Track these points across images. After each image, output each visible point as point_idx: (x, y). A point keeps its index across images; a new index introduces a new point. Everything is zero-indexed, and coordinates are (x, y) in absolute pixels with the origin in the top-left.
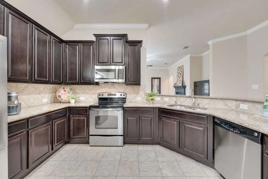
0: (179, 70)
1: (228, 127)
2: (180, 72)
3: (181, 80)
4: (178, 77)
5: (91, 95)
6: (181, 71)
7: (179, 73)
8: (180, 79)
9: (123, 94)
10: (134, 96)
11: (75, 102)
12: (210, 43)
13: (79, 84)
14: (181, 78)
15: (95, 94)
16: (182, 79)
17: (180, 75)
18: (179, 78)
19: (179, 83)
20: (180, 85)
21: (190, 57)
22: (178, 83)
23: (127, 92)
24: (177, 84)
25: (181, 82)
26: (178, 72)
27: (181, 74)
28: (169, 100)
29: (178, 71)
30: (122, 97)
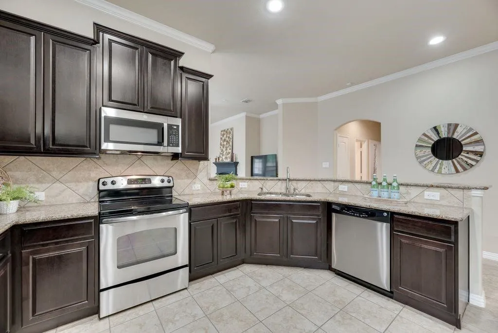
0: (225, 136)
1: (352, 212)
2: (227, 138)
3: (229, 153)
4: (223, 147)
5: (72, 185)
6: (229, 137)
7: (225, 140)
8: (226, 150)
9: (166, 179)
10: (188, 181)
11: (20, 209)
12: (279, 102)
13: (41, 153)
14: (228, 149)
15: (87, 180)
16: (230, 151)
17: (227, 144)
18: (224, 150)
19: (226, 158)
20: (229, 160)
21: (246, 116)
22: (224, 157)
23: (174, 173)
24: (221, 159)
25: (230, 155)
26: (221, 138)
27: (229, 143)
28: (248, 185)
29: (223, 136)
30: (166, 184)
